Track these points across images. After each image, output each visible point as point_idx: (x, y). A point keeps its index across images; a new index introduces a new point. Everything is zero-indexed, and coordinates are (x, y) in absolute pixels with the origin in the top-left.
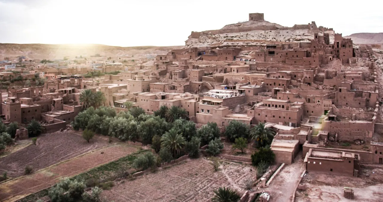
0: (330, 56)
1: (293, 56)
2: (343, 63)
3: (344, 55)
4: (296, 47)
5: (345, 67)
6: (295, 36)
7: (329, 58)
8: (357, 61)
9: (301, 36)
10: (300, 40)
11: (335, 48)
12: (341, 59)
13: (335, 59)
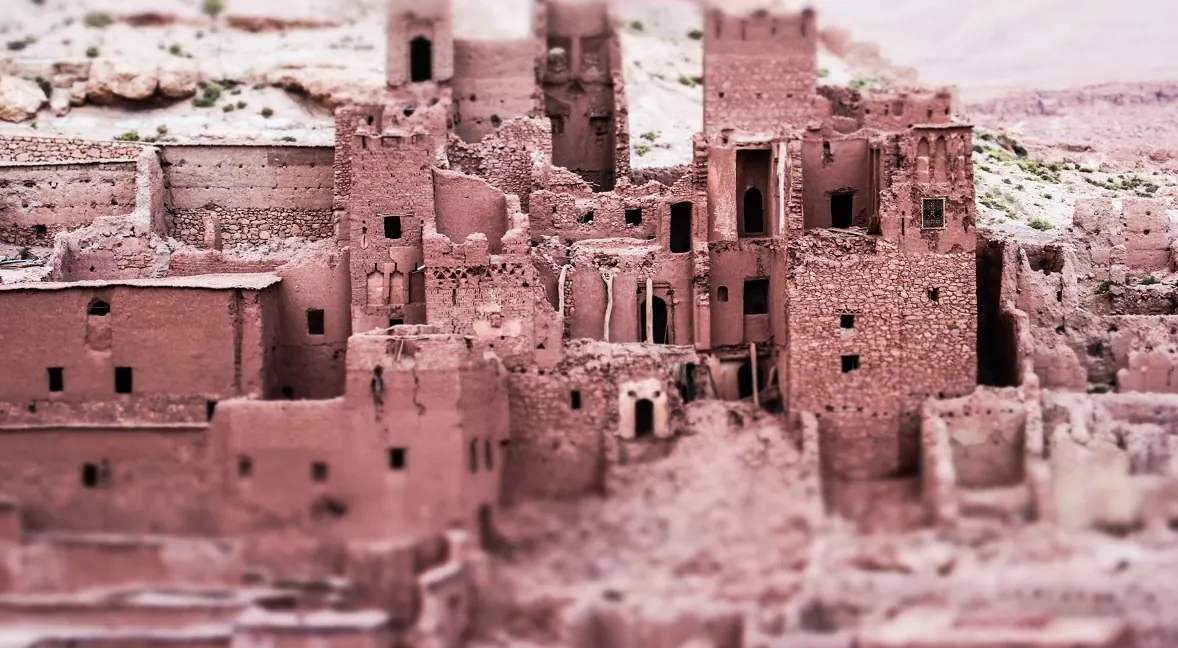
0: (636, 369)
1: (56, 378)
2: (833, 479)
3: (850, 363)
4: (101, 225)
5: (873, 546)
6: (84, 37)
7: (626, 407)
8: (1035, 441)
9: (181, 35)
10: (159, 99)
11: (716, 247)
12: (811, 424)
13: (710, 415)
